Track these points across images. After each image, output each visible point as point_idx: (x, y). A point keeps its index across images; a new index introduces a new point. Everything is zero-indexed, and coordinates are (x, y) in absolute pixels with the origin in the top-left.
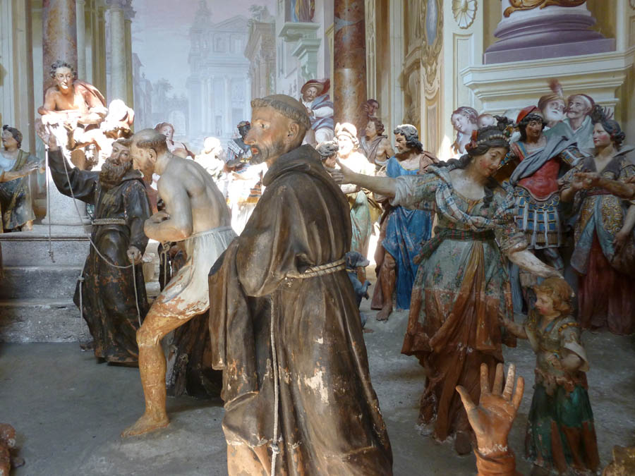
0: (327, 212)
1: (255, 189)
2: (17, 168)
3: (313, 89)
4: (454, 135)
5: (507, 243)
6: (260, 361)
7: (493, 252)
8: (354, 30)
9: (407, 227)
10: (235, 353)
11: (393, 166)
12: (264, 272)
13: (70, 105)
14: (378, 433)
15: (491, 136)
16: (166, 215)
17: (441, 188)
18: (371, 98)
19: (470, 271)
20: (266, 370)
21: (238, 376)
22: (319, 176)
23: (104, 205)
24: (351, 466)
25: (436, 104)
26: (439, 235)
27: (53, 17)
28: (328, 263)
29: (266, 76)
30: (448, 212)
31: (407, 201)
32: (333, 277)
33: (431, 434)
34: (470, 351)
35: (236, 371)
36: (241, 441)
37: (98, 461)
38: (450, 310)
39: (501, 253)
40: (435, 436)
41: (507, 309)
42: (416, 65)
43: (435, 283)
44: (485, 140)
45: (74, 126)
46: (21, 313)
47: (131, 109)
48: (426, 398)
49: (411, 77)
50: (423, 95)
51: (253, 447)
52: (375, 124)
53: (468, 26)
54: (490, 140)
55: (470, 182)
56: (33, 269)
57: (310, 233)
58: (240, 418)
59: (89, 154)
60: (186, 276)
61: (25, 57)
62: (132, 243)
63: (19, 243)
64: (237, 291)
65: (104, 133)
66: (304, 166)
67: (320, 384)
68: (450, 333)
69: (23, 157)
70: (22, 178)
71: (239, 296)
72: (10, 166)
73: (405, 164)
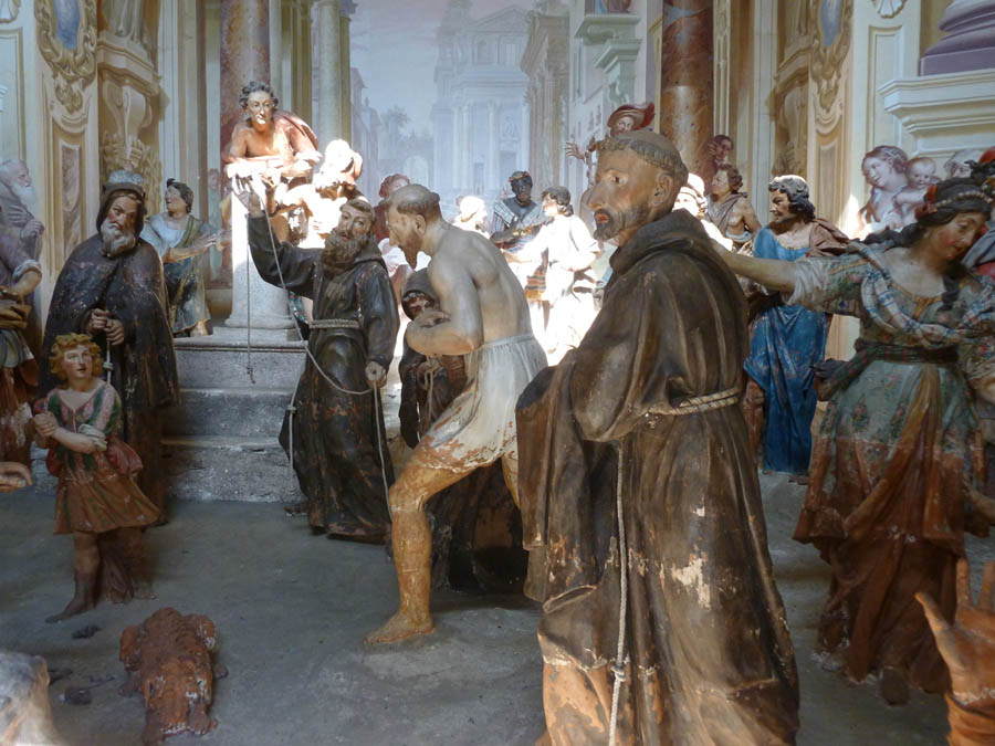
0: (717, 313)
1: (534, 277)
2: (186, 243)
3: (627, 120)
4: (866, 191)
5: (980, 368)
6: (600, 540)
7: (955, 383)
8: (695, 23)
9: (786, 340)
10: (563, 526)
11: (765, 243)
12: (617, 403)
13: (267, 149)
14: (781, 660)
15: (961, 194)
16: (441, 315)
17: (870, 278)
18: (721, 133)
19: (915, 412)
20: (609, 553)
21: (567, 560)
22: (706, 258)
23: (328, 299)
24: (739, 707)
25: (836, 141)
26: (864, 352)
27: (235, 15)
28: (715, 392)
29: (554, 100)
30: (882, 316)
31: (813, 298)
32: (721, 415)
33: (839, 669)
34: (912, 539)
35: (564, 554)
36: (567, 659)
37: (334, 678)
38: (880, 474)
39: (968, 383)
40: (846, 672)
41: (974, 475)
42: (801, 78)
43: (856, 431)
44: (950, 201)
45: (277, 180)
46: (201, 457)
47: (358, 154)
48: (831, 612)
49: (787, 98)
50: (812, 127)
51: (585, 669)
52: (728, 174)
53: (895, 14)
54: (960, 200)
55: (919, 269)
56: (216, 392)
57: (691, 345)
58: (568, 624)
59: (294, 223)
60: (466, 409)
61: (196, 77)
62: (373, 357)
63: (194, 354)
64: (570, 433)
65: (317, 191)
66: (685, 242)
67: (697, 578)
68: (879, 509)
69: (194, 227)
70: (193, 257)
71: (574, 439)
72: (176, 239)
73: (786, 240)
